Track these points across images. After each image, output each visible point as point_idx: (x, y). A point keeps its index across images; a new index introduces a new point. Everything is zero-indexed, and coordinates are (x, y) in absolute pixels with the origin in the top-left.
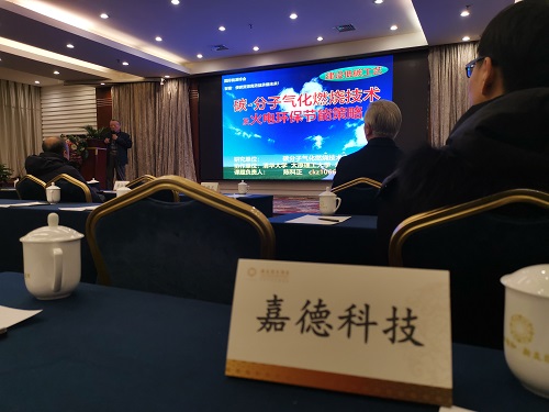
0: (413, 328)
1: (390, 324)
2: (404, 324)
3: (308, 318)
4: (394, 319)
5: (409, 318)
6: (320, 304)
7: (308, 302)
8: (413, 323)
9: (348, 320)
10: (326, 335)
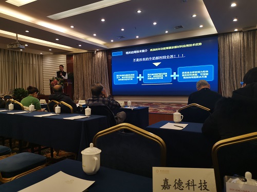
0: (206, 186)
1: (200, 185)
2: (204, 185)
3: (176, 184)
4: (201, 183)
5: (205, 183)
6: (180, 180)
7: (176, 180)
8: (206, 184)
9: (188, 184)
10: (182, 189)
